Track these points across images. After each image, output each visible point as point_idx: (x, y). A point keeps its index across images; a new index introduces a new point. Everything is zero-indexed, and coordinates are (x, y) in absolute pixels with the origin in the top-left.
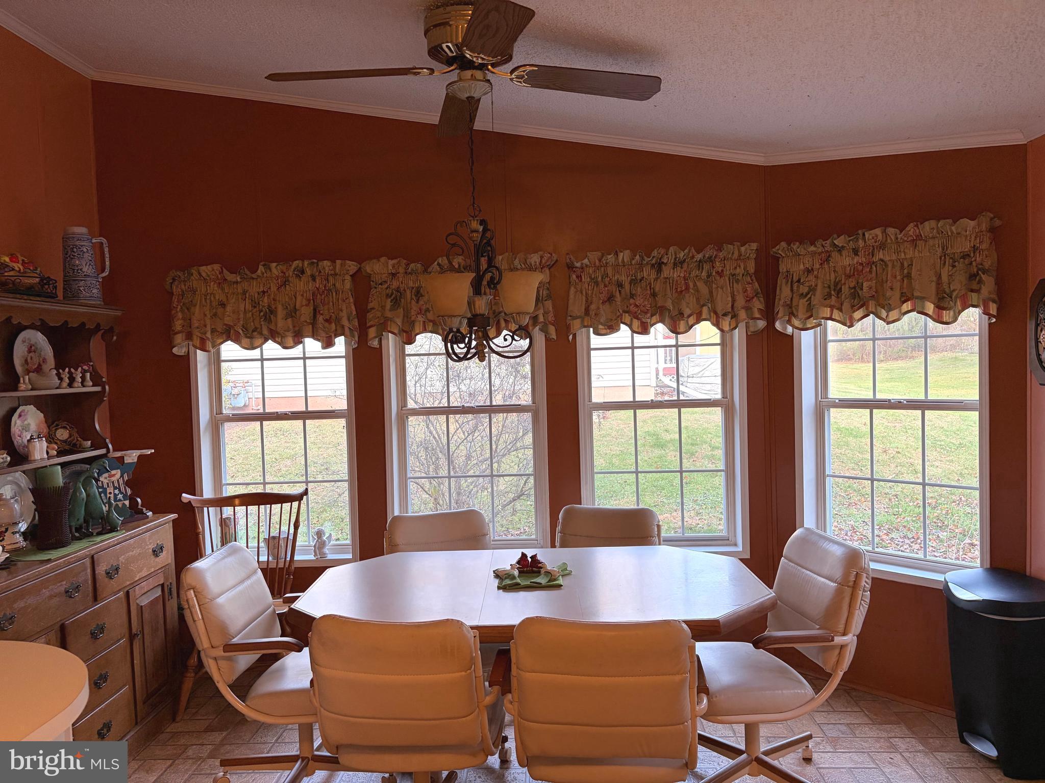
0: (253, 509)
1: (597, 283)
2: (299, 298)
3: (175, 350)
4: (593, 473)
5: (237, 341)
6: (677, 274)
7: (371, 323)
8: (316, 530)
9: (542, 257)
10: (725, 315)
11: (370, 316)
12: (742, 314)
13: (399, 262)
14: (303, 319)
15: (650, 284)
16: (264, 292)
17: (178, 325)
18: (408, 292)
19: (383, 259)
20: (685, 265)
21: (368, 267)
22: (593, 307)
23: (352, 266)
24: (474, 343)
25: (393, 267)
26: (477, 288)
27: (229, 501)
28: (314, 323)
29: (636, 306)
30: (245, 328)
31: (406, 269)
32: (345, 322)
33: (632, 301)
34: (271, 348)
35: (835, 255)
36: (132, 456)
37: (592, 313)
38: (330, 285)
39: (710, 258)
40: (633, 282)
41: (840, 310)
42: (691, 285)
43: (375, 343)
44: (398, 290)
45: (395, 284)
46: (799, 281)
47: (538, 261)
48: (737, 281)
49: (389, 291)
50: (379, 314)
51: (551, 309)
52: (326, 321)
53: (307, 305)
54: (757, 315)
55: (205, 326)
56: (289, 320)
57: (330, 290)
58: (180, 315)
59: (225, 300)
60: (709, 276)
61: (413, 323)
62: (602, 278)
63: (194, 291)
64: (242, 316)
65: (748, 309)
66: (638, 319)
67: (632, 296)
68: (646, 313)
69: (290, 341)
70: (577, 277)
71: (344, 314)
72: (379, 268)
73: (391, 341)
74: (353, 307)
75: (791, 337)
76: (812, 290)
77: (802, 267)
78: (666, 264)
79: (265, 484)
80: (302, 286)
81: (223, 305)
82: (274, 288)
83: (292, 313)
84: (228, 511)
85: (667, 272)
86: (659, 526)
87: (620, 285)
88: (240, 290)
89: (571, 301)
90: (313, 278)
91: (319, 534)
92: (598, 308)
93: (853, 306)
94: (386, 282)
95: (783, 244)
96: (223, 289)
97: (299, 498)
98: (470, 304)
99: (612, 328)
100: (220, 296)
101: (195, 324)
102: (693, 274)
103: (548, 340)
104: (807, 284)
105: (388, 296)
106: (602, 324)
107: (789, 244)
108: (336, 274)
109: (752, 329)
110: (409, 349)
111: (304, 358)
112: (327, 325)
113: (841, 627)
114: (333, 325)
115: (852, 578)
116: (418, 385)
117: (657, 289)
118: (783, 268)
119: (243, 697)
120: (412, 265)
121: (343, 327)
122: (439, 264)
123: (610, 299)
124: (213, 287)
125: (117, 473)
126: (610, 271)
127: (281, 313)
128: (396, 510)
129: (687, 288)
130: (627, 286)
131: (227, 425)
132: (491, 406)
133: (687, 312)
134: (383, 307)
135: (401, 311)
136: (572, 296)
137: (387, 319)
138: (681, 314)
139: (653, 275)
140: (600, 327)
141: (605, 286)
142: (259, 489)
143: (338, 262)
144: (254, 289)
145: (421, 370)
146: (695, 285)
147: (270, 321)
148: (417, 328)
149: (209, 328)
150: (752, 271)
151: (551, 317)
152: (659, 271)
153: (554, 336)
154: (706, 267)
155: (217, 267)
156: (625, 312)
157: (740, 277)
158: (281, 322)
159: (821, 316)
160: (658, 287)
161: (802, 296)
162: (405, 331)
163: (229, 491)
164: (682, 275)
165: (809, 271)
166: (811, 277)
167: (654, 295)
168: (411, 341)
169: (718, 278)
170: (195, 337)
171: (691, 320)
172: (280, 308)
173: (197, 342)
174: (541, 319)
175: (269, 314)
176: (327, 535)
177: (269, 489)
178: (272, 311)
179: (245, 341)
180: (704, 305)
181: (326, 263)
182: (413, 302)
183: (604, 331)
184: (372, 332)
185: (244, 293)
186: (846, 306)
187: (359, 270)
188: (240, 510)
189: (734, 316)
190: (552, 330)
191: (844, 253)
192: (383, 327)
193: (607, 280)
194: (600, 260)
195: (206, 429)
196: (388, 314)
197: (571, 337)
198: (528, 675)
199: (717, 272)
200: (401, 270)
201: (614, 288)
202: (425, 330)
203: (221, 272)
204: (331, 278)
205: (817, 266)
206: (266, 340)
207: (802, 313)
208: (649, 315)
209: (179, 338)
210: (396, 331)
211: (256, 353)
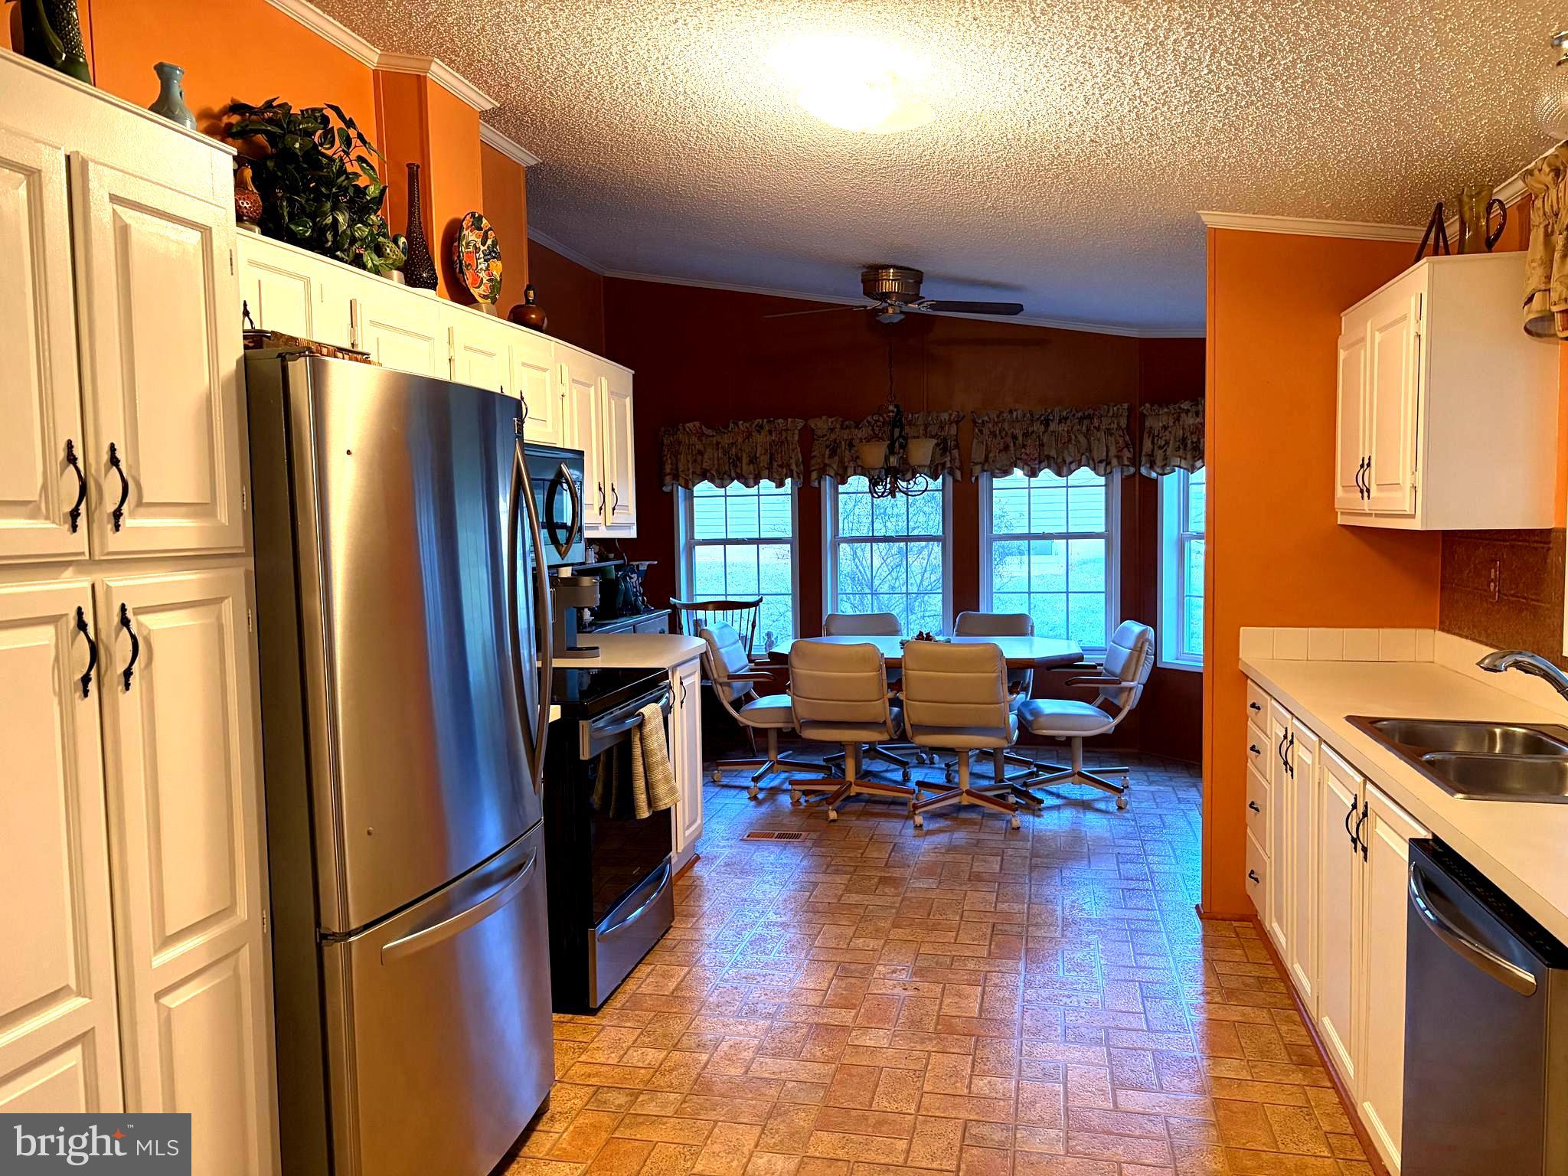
0: (720, 613)
1: (995, 436)
2: (759, 448)
3: (664, 489)
4: (992, 593)
5: (712, 481)
6: (1062, 428)
7: (814, 468)
8: (766, 631)
9: (951, 415)
10: (1101, 462)
11: (813, 462)
12: (1114, 462)
13: (836, 420)
14: (761, 465)
15: (1039, 436)
16: (732, 443)
17: (668, 468)
18: (843, 443)
19: (824, 418)
20: (1068, 422)
21: (812, 423)
22: (991, 455)
23: (800, 423)
24: (888, 486)
25: (832, 423)
26: (891, 451)
27: (704, 606)
28: (770, 468)
29: (1026, 454)
30: (718, 471)
31: (842, 426)
32: (794, 467)
33: (1023, 450)
34: (736, 487)
35: (1183, 415)
36: (644, 566)
37: (991, 460)
38: (783, 438)
39: (1089, 415)
40: (1026, 435)
41: (1185, 459)
42: (1073, 437)
43: (816, 484)
44: (835, 440)
45: (833, 436)
46: (1158, 436)
47: (947, 418)
48: (1111, 434)
49: (828, 443)
50: (819, 461)
51: (957, 456)
52: (779, 466)
53: (765, 454)
54: (1126, 463)
55: (688, 470)
56: (751, 466)
57: (782, 442)
58: (669, 461)
59: (703, 449)
60: (1088, 429)
61: (845, 469)
62: (1000, 432)
63: (680, 443)
64: (716, 462)
65: (1119, 458)
66: (1028, 465)
67: (1024, 446)
68: (1035, 460)
69: (751, 482)
70: (979, 431)
71: (793, 461)
72: (821, 425)
73: (827, 483)
74: (800, 456)
75: (1156, 481)
76: (1167, 443)
77: (1161, 424)
78: (1052, 421)
79: (726, 595)
80: (761, 438)
81: (700, 453)
82: (740, 440)
83: (753, 460)
84: (700, 614)
85: (1053, 426)
86: (1032, 627)
87: (1014, 437)
88: (714, 442)
89: (973, 450)
90: (770, 432)
91: (769, 635)
92: (995, 456)
93: (1194, 457)
94: (826, 435)
95: (1147, 405)
96: (701, 441)
97: (756, 604)
98: (887, 459)
99: (1006, 472)
100: (699, 446)
101: (681, 467)
102: (1075, 428)
103: (955, 481)
104: (1164, 438)
105: (827, 447)
106: (998, 469)
107: (1152, 405)
108: (787, 430)
109: (1125, 474)
110: (841, 488)
111: (759, 495)
112: (780, 469)
113: (1130, 678)
114: (785, 470)
115: (1139, 645)
116: (846, 521)
117: (1045, 441)
118: (1147, 424)
119: (738, 711)
120: (847, 423)
121: (792, 471)
122: (868, 421)
123: (1006, 448)
124: (694, 439)
125: (635, 576)
126: (1006, 426)
127: (745, 460)
128: (828, 610)
129: (1070, 440)
130: (1020, 438)
131: (697, 548)
132: (908, 536)
133: (1068, 460)
134: (823, 455)
135: (837, 458)
136: (974, 446)
137: (826, 465)
138: (1064, 461)
139: (1042, 428)
140: (997, 471)
141: (1002, 438)
142: (722, 599)
143: (790, 420)
144: (726, 440)
145: (850, 506)
146: (1076, 437)
147: (736, 466)
148: (850, 470)
149: (691, 471)
150: (1124, 426)
151: (957, 464)
152: (1047, 425)
153: (959, 478)
154: (1086, 422)
155: (697, 424)
156: (1017, 459)
157: (1113, 431)
158: (746, 468)
159: (1173, 464)
160: (1045, 439)
161: (1160, 448)
162: (840, 475)
163: (699, 600)
164: (1066, 429)
165: (1165, 428)
166: (1167, 433)
167: (1042, 445)
168: (844, 482)
169: (1095, 431)
170: (681, 478)
171: (1073, 466)
172: (744, 455)
173: (682, 481)
174: (948, 465)
175: (736, 461)
176: (775, 636)
177: (730, 599)
178: (740, 459)
179: (717, 481)
180: (1082, 454)
181: (780, 421)
182: (847, 452)
183: (999, 475)
184: (814, 475)
185: (718, 443)
186: (1189, 456)
187: (805, 426)
188: (710, 613)
189: (1108, 463)
190: (958, 474)
191: (1190, 414)
192: (823, 472)
193: (1004, 434)
194: (998, 417)
195: (684, 547)
196: (827, 461)
197: (973, 479)
198: (910, 672)
199: (1095, 427)
200: (838, 426)
201: (1009, 440)
202: (855, 474)
203: (701, 428)
204: (784, 433)
205: (1171, 424)
206: (733, 480)
207: (1159, 462)
208: (1037, 462)
209: (668, 479)
210: (832, 474)
211: (754, 490)
